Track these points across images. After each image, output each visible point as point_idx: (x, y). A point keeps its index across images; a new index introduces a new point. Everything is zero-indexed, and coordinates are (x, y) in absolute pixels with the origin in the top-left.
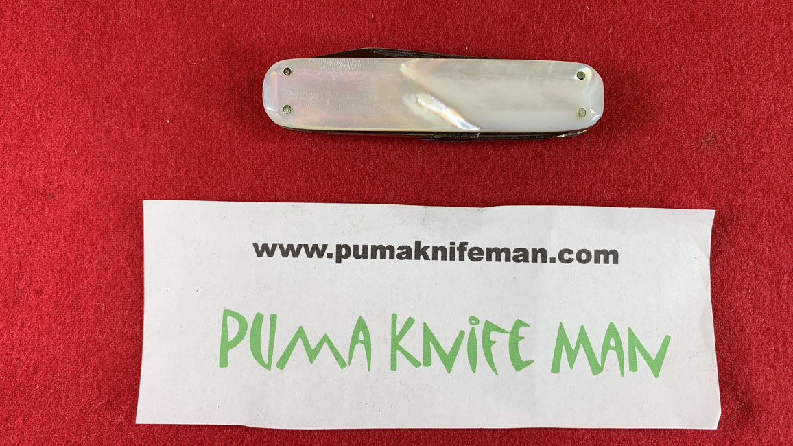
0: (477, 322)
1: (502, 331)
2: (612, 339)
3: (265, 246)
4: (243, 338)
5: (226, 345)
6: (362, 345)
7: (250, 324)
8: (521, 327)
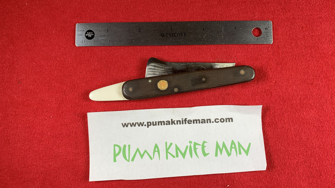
0: (192, 143)
2: (233, 145)
3: (125, 124)
4: (120, 153)
5: (115, 155)
6: (157, 152)
7: (122, 148)
8: (205, 143)
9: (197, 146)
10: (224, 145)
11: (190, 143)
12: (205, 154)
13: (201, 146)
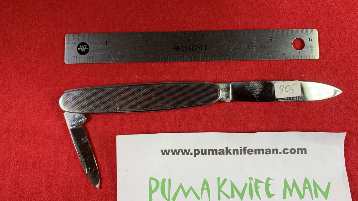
1: (262, 182)
2: (307, 184)
3: (165, 151)
4: (158, 189)
5: (151, 192)
6: (206, 190)
7: (160, 183)
8: (270, 181)
9: (259, 184)
10: (294, 184)
11: (251, 179)
12: (270, 196)
13: (265, 184)
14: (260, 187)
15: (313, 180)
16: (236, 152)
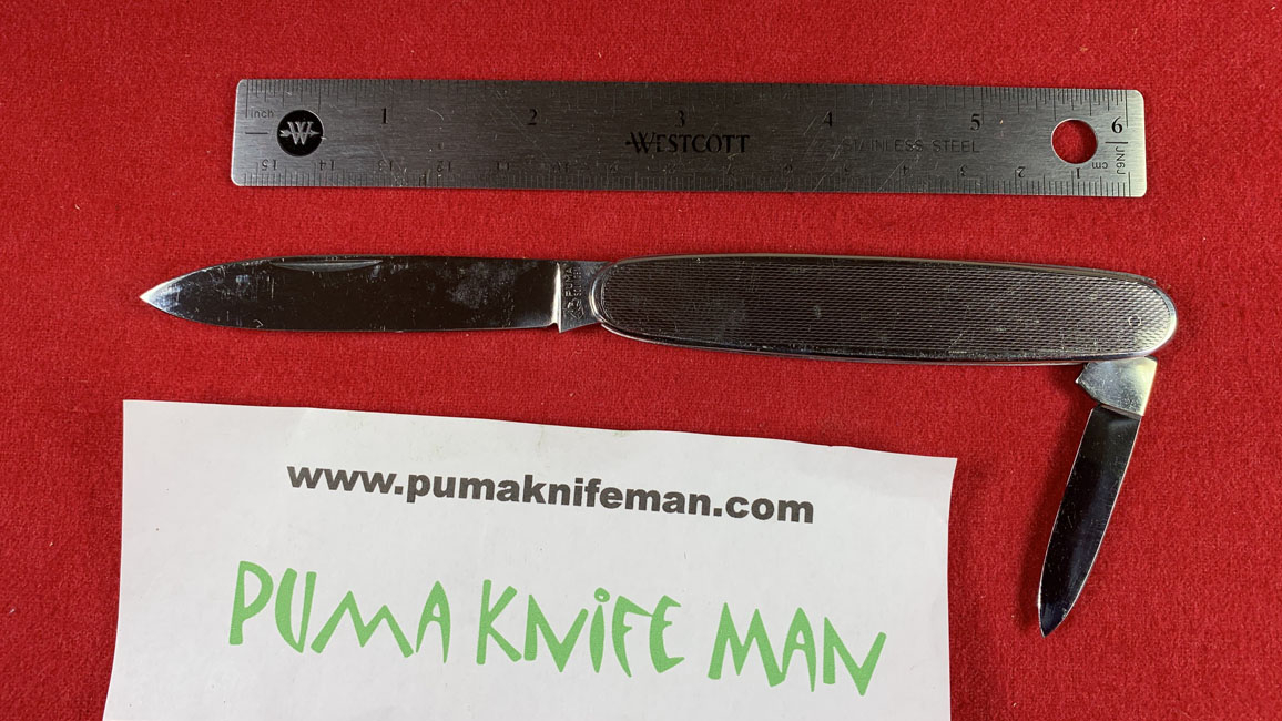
1: (642, 612)
2: (800, 633)
3: (305, 471)
4: (265, 604)
5: (241, 613)
6: (437, 624)
7: (277, 584)
8: (669, 608)
9: (630, 619)
10: (757, 628)
11: (601, 597)
12: (662, 662)
13: (651, 618)
14: (631, 628)
15: (826, 619)
16: (560, 493)
